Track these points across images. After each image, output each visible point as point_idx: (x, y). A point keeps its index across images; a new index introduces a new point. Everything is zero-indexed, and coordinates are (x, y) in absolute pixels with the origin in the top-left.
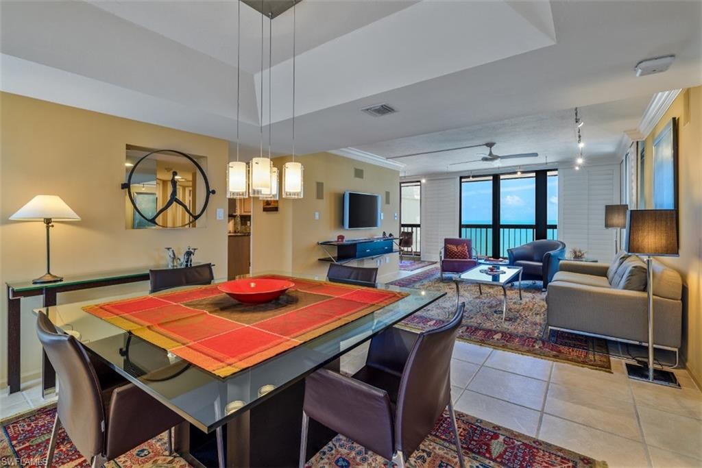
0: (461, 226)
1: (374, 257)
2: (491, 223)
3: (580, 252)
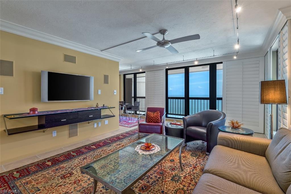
0: (167, 98)
1: (90, 121)
2: (184, 97)
3: (237, 123)
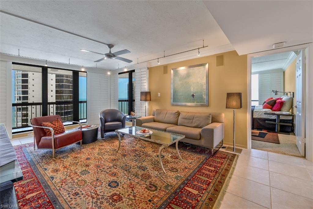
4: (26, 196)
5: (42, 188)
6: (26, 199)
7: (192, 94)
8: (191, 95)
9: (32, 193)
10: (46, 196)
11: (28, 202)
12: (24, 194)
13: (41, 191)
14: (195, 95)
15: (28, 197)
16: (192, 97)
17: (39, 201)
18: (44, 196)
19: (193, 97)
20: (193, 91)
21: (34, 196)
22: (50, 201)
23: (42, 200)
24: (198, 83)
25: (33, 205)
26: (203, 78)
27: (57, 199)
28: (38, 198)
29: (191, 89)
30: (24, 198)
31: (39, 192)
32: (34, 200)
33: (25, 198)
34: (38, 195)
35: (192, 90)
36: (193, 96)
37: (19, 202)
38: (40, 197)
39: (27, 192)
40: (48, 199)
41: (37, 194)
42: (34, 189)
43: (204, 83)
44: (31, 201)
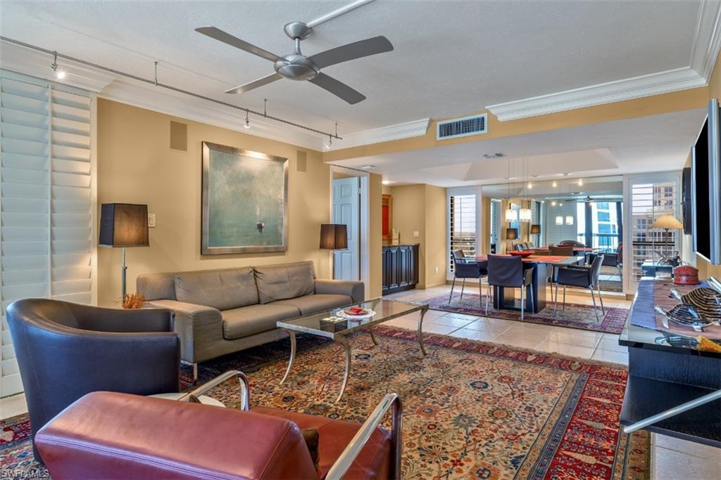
4: (594, 465)
5: (555, 457)
6: (597, 458)
7: (258, 223)
8: (256, 226)
9: (580, 460)
10: (566, 438)
11: (597, 451)
12: (594, 473)
13: (565, 452)
14: (263, 225)
15: (592, 460)
16: (258, 231)
17: (582, 440)
18: (567, 441)
19: (261, 231)
20: (260, 216)
21: (582, 453)
22: (568, 428)
23: (576, 436)
24: (270, 197)
25: (594, 441)
26: (279, 188)
27: (557, 423)
28: (579, 444)
29: (256, 211)
30: (600, 465)
31: (569, 453)
32: (586, 447)
33: (598, 462)
34: (574, 450)
35: (258, 213)
36: (260, 227)
37: (611, 462)
38: (575, 443)
39: (587, 473)
40: (566, 432)
41: (575, 452)
42: (570, 467)
43: (281, 200)
44: (592, 448)
